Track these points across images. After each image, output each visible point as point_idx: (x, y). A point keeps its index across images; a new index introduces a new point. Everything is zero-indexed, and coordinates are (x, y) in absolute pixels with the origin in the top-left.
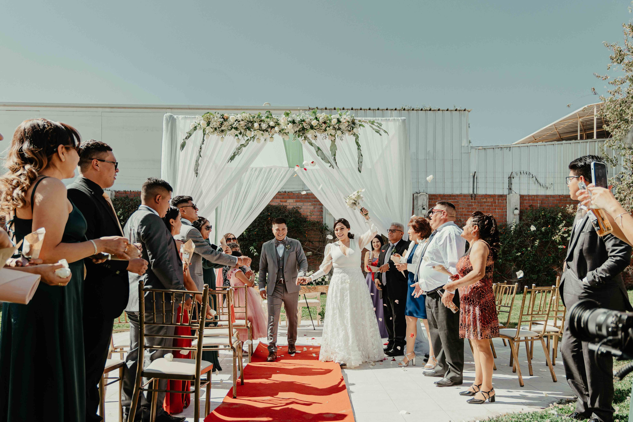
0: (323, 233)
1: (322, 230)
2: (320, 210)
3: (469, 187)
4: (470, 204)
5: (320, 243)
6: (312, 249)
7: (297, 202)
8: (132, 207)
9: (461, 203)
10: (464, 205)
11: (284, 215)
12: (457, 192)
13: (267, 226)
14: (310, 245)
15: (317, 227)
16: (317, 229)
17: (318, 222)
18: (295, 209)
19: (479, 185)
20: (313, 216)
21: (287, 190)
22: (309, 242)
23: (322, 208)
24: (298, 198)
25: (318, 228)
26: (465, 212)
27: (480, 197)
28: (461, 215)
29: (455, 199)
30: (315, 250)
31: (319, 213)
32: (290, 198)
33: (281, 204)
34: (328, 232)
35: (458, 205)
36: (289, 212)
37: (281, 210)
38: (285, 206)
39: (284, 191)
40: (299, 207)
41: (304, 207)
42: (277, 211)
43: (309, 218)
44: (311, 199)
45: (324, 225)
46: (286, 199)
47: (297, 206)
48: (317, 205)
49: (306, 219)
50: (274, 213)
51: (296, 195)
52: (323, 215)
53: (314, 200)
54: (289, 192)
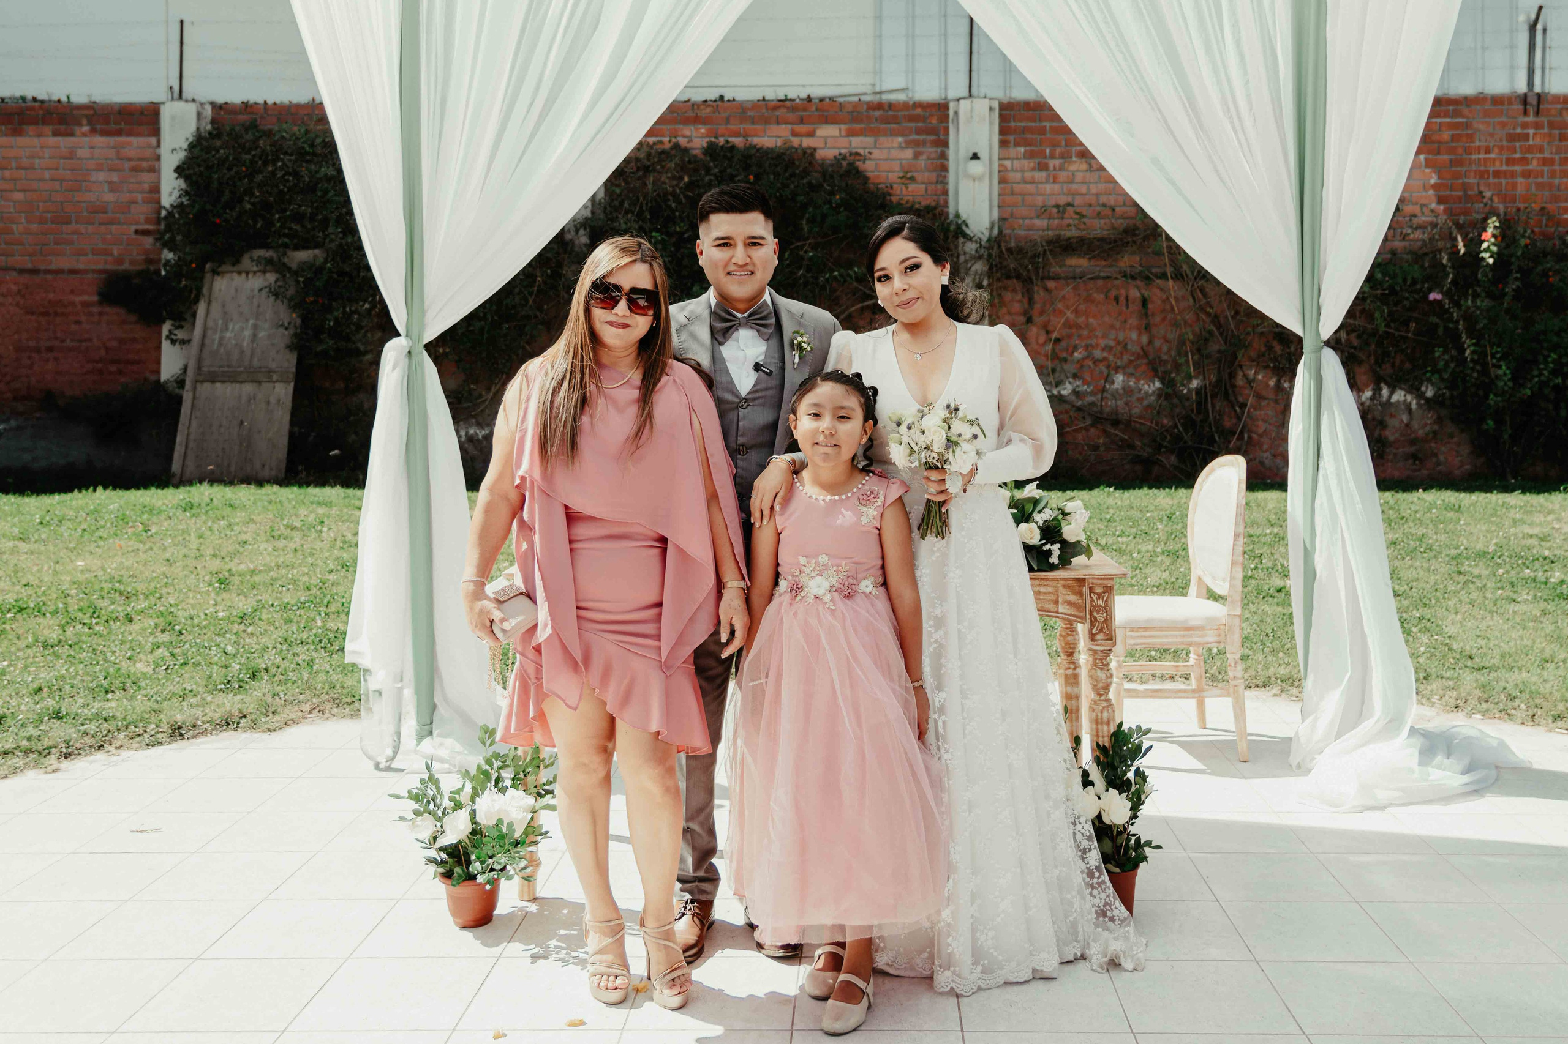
2: (939, 162)
3: (1512, 68)
4: (1519, 130)
7: (851, 133)
8: (267, 155)
9: (1481, 127)
10: (1492, 135)
11: (805, 181)
12: (1465, 88)
17: (929, 209)
18: (845, 158)
19: (1553, 58)
20: (912, 187)
21: (817, 92)
23: (943, 156)
24: (856, 120)
26: (1498, 163)
27: (1559, 103)
28: (1482, 175)
29: (1456, 113)
31: (934, 174)
32: (827, 120)
33: (796, 141)
35: (1471, 138)
36: (824, 173)
37: (792, 162)
38: (809, 151)
39: (804, 95)
40: (861, 151)
41: (877, 154)
42: (779, 169)
43: (898, 192)
44: (905, 125)
45: (951, 217)
46: (813, 124)
47: (854, 151)
48: (928, 144)
49: (884, 198)
50: (768, 174)
51: (850, 108)
52: (947, 183)
53: (917, 127)
54: (822, 100)
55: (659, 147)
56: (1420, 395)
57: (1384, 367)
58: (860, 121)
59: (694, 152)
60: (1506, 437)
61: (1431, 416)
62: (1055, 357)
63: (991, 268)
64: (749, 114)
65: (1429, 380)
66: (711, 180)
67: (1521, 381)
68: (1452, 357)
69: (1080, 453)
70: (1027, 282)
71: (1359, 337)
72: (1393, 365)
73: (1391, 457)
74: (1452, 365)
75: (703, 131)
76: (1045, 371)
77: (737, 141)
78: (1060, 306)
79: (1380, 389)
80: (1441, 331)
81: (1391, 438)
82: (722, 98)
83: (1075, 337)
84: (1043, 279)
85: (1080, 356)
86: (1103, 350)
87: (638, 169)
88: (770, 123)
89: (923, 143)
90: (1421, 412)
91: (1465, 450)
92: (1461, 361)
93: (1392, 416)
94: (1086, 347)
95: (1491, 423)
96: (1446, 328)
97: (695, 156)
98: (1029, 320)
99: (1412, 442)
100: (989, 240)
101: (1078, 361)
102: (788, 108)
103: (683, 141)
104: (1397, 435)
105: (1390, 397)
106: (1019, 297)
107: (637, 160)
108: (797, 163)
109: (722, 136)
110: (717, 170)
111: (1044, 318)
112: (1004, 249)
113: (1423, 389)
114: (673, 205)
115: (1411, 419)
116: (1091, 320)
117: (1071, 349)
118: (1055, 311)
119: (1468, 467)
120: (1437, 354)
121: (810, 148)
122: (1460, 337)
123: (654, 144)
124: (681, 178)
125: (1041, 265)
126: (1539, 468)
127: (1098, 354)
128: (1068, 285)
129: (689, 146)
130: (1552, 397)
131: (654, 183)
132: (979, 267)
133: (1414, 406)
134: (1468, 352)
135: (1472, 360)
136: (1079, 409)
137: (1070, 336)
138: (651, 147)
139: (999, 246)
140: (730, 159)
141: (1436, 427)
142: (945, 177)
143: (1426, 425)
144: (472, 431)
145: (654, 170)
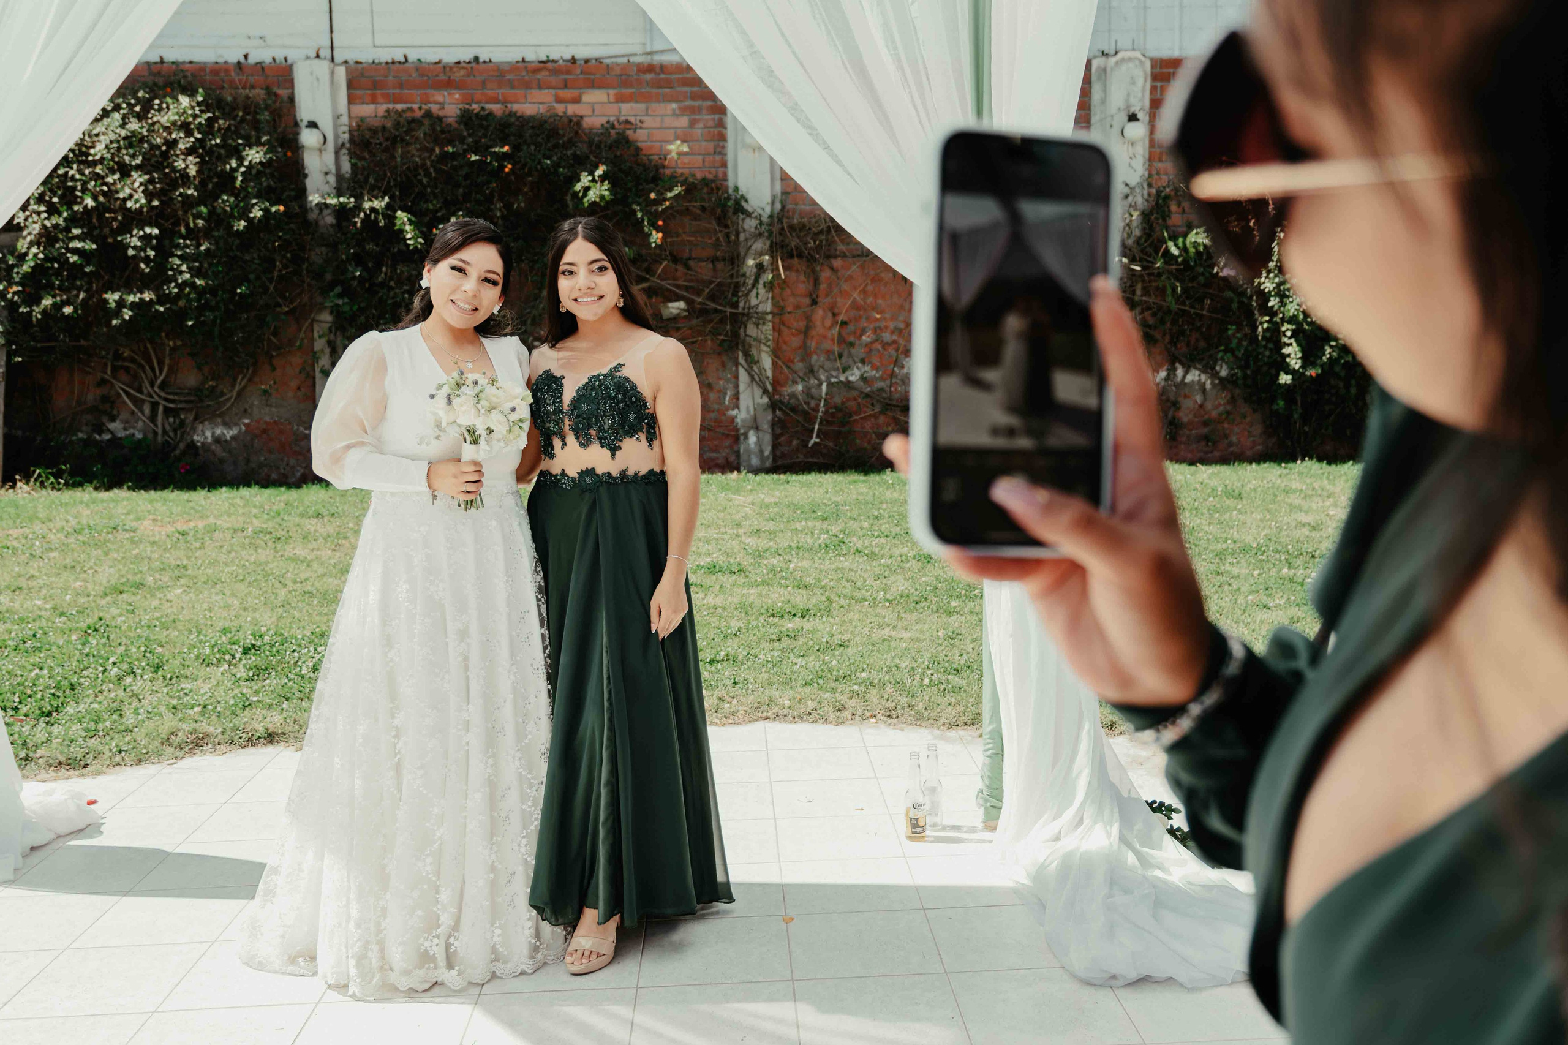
0: (726, 226)
1: (724, 213)
2: (716, 130)
5: (720, 265)
6: (687, 289)
7: (620, 99)
11: (569, 152)
13: (501, 199)
14: (679, 274)
15: (703, 199)
16: (703, 209)
17: (705, 182)
18: (613, 127)
20: (687, 158)
21: (582, 53)
22: (675, 259)
23: (721, 124)
24: (626, 84)
25: (706, 205)
30: (698, 293)
31: (711, 145)
32: (592, 85)
33: (560, 108)
34: (748, 220)
36: (590, 143)
37: (558, 133)
38: (575, 119)
39: (568, 56)
40: (632, 119)
41: (649, 122)
42: (540, 140)
43: (673, 164)
44: (679, 89)
45: (731, 191)
46: (581, 88)
47: (622, 118)
48: (704, 112)
49: (657, 170)
50: (529, 146)
51: (618, 71)
52: (725, 154)
53: (692, 92)
54: (587, 61)
55: (408, 115)
56: (1215, 375)
57: (1179, 346)
58: (631, 86)
59: (450, 120)
60: (1296, 416)
61: (1223, 398)
62: (841, 340)
63: (771, 246)
64: (508, 77)
65: (1222, 359)
66: (465, 151)
67: (1312, 359)
68: (1246, 335)
69: (869, 442)
70: (811, 259)
71: (1154, 315)
72: (1188, 344)
73: (1184, 439)
74: (1245, 343)
75: (457, 96)
76: (832, 357)
77: (496, 108)
78: (845, 286)
79: (1175, 369)
80: (1235, 306)
81: (1185, 420)
82: (476, 59)
83: (864, 320)
84: (828, 257)
85: (869, 340)
86: (892, 333)
87: (387, 140)
88: (531, 88)
89: (699, 110)
90: (1215, 392)
91: (1258, 429)
92: (1253, 339)
93: (1186, 396)
94: (875, 330)
95: (1281, 403)
96: (1241, 303)
97: (450, 125)
98: (814, 302)
99: (1205, 424)
100: (771, 217)
101: (866, 345)
102: (549, 70)
103: (434, 108)
104: (1191, 416)
105: (1184, 377)
106: (802, 278)
107: (384, 128)
108: (561, 132)
109: (477, 103)
110: (470, 140)
111: (829, 300)
112: (785, 226)
113: (1218, 368)
114: (425, 180)
115: (1205, 399)
116: (880, 301)
117: (858, 334)
118: (841, 292)
119: (1259, 447)
120: (1230, 332)
121: (576, 116)
122: (1254, 314)
123: (403, 111)
124: (434, 150)
125: (824, 242)
126: (1328, 447)
127: (887, 337)
128: (854, 263)
129: (441, 113)
130: (1343, 374)
131: (402, 157)
132: (759, 245)
133: (1208, 386)
134: (1260, 329)
135: (1263, 337)
136: (867, 396)
137: (857, 319)
138: (400, 114)
139: (782, 223)
140: (486, 128)
141: (1229, 408)
142: (723, 147)
143: (1220, 405)
144: (218, 432)
145: (403, 140)
